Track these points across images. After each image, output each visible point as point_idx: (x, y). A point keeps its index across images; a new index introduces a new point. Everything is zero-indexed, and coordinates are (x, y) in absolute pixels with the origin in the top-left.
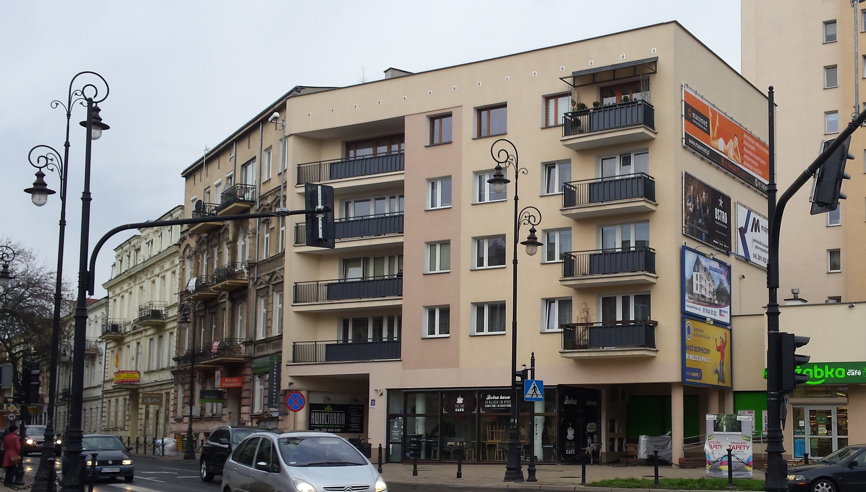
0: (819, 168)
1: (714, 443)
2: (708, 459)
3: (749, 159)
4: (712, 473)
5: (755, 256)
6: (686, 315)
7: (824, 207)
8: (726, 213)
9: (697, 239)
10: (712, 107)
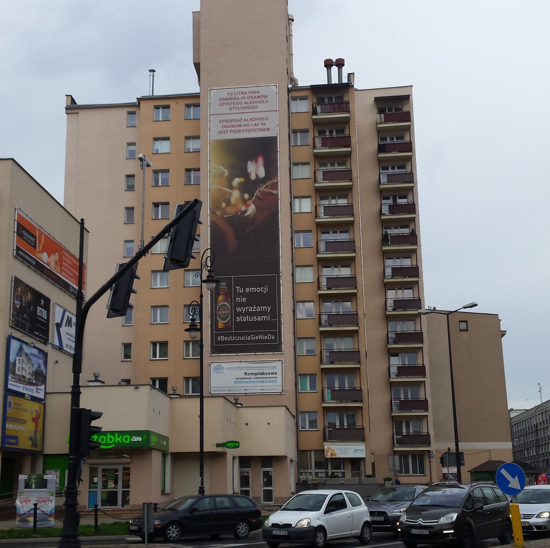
0: (114, 284)
1: (24, 498)
2: (18, 512)
3: (67, 271)
4: (21, 524)
5: (67, 346)
6: (8, 392)
7: (117, 313)
8: (46, 311)
9: (22, 330)
10: (39, 228)
